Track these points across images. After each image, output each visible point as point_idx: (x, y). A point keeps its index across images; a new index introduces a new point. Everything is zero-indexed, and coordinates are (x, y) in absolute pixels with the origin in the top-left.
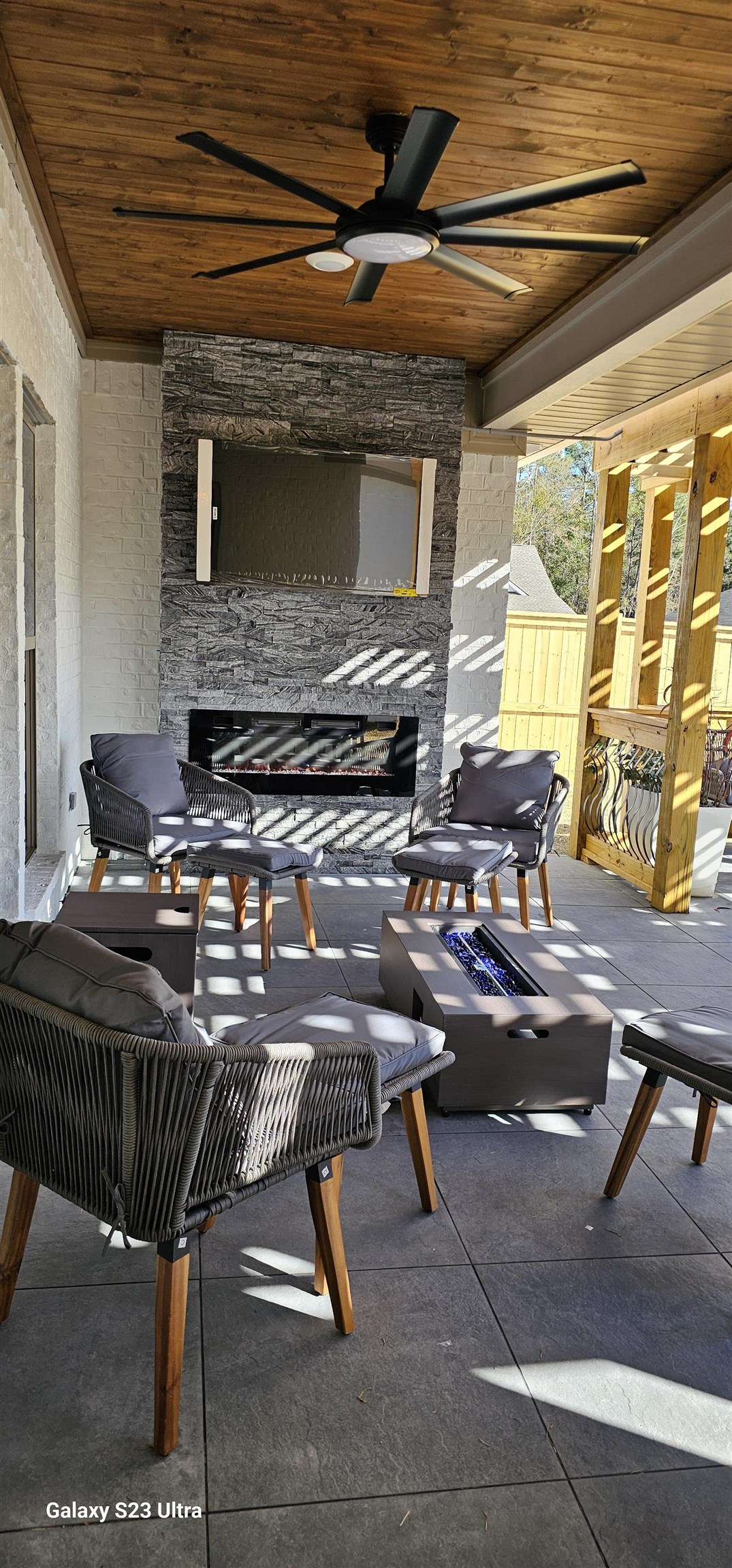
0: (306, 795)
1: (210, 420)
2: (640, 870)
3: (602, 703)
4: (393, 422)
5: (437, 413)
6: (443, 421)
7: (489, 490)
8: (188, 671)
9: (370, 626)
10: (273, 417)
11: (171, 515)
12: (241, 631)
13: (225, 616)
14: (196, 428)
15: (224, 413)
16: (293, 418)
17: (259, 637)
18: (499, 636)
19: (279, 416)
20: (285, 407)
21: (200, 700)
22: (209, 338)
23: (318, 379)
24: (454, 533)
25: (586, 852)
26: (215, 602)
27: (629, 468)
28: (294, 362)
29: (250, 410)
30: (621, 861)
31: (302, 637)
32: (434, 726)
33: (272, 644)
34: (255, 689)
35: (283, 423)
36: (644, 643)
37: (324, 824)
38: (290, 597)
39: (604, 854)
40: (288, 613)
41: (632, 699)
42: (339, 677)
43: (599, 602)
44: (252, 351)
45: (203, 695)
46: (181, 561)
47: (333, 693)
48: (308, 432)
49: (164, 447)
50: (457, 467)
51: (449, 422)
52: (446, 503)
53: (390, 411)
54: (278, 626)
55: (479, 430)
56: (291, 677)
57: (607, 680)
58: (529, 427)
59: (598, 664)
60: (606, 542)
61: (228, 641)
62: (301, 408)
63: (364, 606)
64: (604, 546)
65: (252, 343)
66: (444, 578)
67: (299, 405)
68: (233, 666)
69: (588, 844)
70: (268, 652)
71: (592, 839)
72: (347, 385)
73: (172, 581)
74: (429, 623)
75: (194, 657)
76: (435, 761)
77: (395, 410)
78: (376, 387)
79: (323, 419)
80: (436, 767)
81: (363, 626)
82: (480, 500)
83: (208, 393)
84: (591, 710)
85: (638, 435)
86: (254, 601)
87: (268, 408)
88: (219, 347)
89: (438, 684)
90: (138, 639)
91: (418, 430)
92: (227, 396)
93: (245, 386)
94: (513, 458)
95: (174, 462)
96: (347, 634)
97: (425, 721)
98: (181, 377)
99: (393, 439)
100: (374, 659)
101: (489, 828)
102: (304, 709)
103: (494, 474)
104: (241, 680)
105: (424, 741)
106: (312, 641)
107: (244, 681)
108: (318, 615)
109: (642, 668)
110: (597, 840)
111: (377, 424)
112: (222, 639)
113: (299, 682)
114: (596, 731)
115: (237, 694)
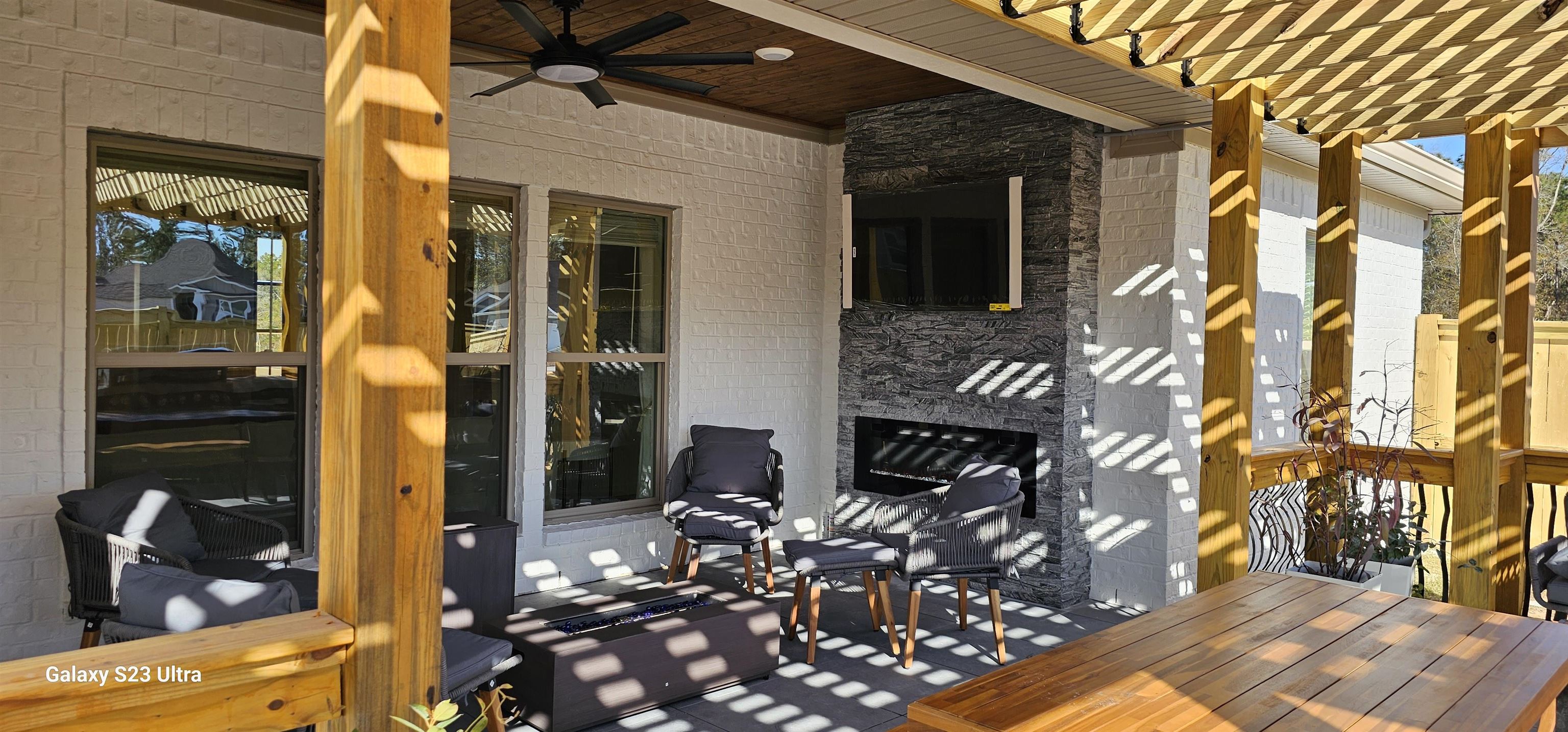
1: (872, 176)
4: (1009, 147)
5: (1048, 130)
6: (1054, 136)
7: (1146, 193)
8: (856, 383)
9: (991, 341)
10: (915, 165)
12: (891, 349)
13: (880, 336)
14: (865, 184)
15: (882, 169)
16: (929, 162)
17: (903, 354)
18: (1165, 348)
19: (920, 162)
20: (924, 154)
21: (863, 409)
22: (873, 111)
23: (948, 123)
24: (1065, 244)
26: (874, 325)
28: (930, 115)
29: (899, 162)
31: (935, 352)
32: (1053, 444)
33: (913, 360)
34: (901, 400)
35: (922, 168)
38: (925, 318)
40: (924, 332)
42: (971, 386)
44: (901, 114)
45: (865, 404)
48: (940, 171)
50: (1068, 177)
51: (1059, 135)
52: (1059, 215)
53: (1005, 138)
54: (917, 344)
55: (1126, 134)
56: (926, 389)
57: (1342, 401)
59: (1325, 380)
60: (1323, 230)
61: (882, 358)
62: (936, 152)
63: (986, 323)
65: (901, 107)
66: (1057, 291)
67: (934, 149)
68: (885, 380)
70: (910, 367)
74: (1044, 337)
75: (859, 372)
76: (1054, 483)
77: (1011, 136)
78: (994, 119)
79: (952, 157)
80: (1056, 489)
81: (985, 341)
83: (871, 155)
86: (899, 323)
87: (912, 157)
88: (880, 117)
89: (1056, 400)
91: (1030, 149)
92: (883, 155)
93: (895, 143)
97: (1044, 439)
98: (856, 147)
99: (1009, 163)
100: (995, 373)
103: (1152, 175)
104: (891, 392)
105: (1043, 459)
106: (943, 357)
107: (893, 392)
108: (947, 332)
111: (998, 152)
112: (878, 356)
113: (933, 395)
115: (888, 404)
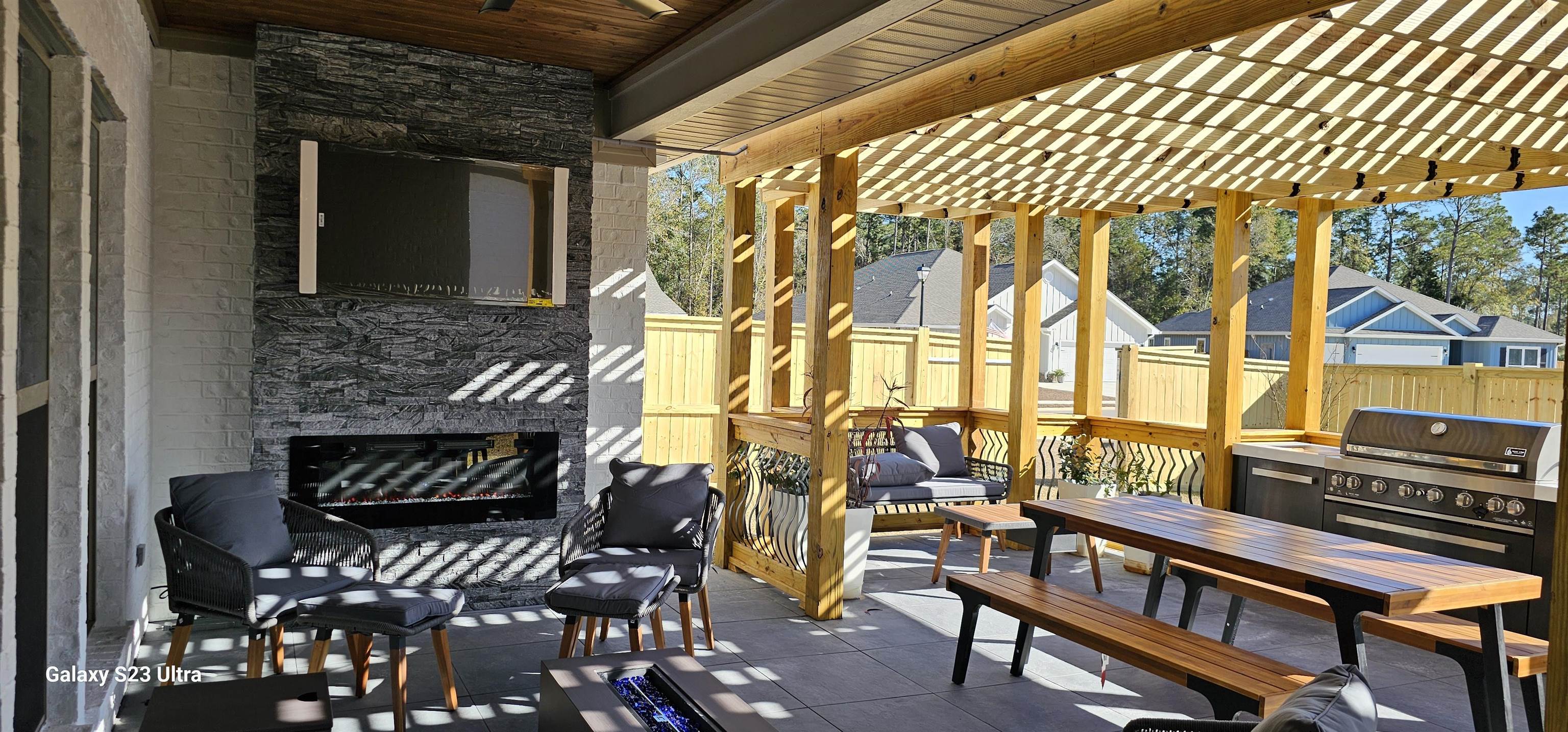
0: (431, 525)
1: (313, 120)
2: (791, 577)
3: (741, 409)
4: (519, 129)
5: (566, 123)
6: (573, 131)
7: (621, 200)
8: (288, 394)
9: (502, 338)
10: (387, 120)
11: (267, 221)
12: (352, 347)
13: (333, 330)
14: (297, 128)
15: (330, 113)
16: (409, 121)
17: (374, 352)
18: (638, 344)
19: (394, 118)
20: (400, 110)
21: (303, 426)
22: (311, 33)
23: (437, 83)
24: (589, 242)
25: (734, 561)
26: (321, 316)
27: (755, 182)
28: (409, 64)
29: (360, 111)
30: (771, 568)
31: (425, 350)
32: (576, 440)
33: (390, 359)
34: (370, 410)
35: (399, 127)
36: (774, 347)
37: (453, 556)
38: (410, 309)
39: (752, 562)
40: (407, 326)
41: (766, 402)
42: (468, 393)
43: (733, 310)
44: (361, 51)
45: (307, 419)
46: (279, 271)
47: (462, 411)
48: (428, 136)
49: (258, 148)
50: (589, 176)
51: (579, 131)
52: (579, 212)
53: (516, 119)
54: (397, 340)
55: (608, 141)
56: (412, 395)
57: (746, 385)
58: (658, 140)
59: (736, 370)
60: (737, 252)
61: (337, 358)
62: (418, 111)
63: (494, 317)
64: (735, 256)
65: (361, 42)
66: (580, 288)
67: (416, 108)
68: (343, 386)
69: (734, 552)
70: (385, 368)
71: (739, 546)
72: (469, 90)
73: (268, 294)
74: (567, 334)
75: (295, 377)
76: (577, 478)
77: (522, 118)
78: (500, 94)
79: (444, 124)
80: (579, 484)
81: (494, 338)
82: (612, 209)
83: (310, 91)
84: (732, 416)
85: (764, 151)
86: (368, 314)
87: (381, 110)
88: (323, 45)
89: (578, 396)
90: (224, 359)
91: (547, 138)
92: (333, 96)
93: (353, 86)
94: (643, 169)
95: (270, 164)
96: (477, 347)
97: (566, 436)
98: (278, 73)
99: (521, 146)
100: (508, 372)
101: (646, 550)
102: (429, 429)
103: (625, 185)
104: (353, 400)
105: (565, 458)
106: (436, 355)
107: (358, 401)
108: (442, 327)
109: (774, 372)
110: (744, 548)
111: (503, 131)
112: (330, 356)
113: (422, 400)
114: (737, 436)
115: (349, 417)
